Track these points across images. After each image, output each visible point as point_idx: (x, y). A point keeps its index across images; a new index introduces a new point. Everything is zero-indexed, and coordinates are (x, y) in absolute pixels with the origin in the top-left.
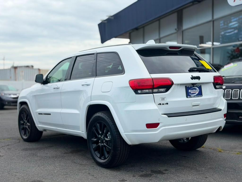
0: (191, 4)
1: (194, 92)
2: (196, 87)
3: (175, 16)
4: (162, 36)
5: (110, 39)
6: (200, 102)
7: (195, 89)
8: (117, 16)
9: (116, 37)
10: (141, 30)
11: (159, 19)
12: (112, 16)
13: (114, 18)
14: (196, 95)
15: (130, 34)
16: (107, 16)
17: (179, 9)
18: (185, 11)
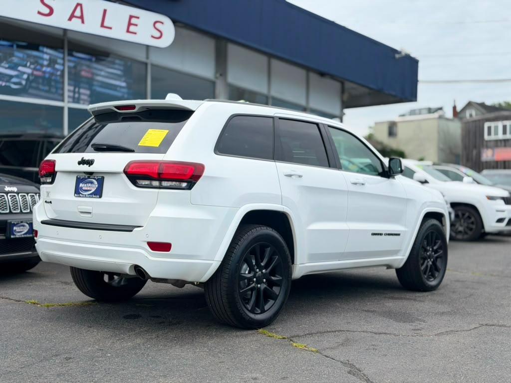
1: (89, 189)
2: (94, 179)
6: (91, 208)
7: (92, 183)
14: (91, 194)
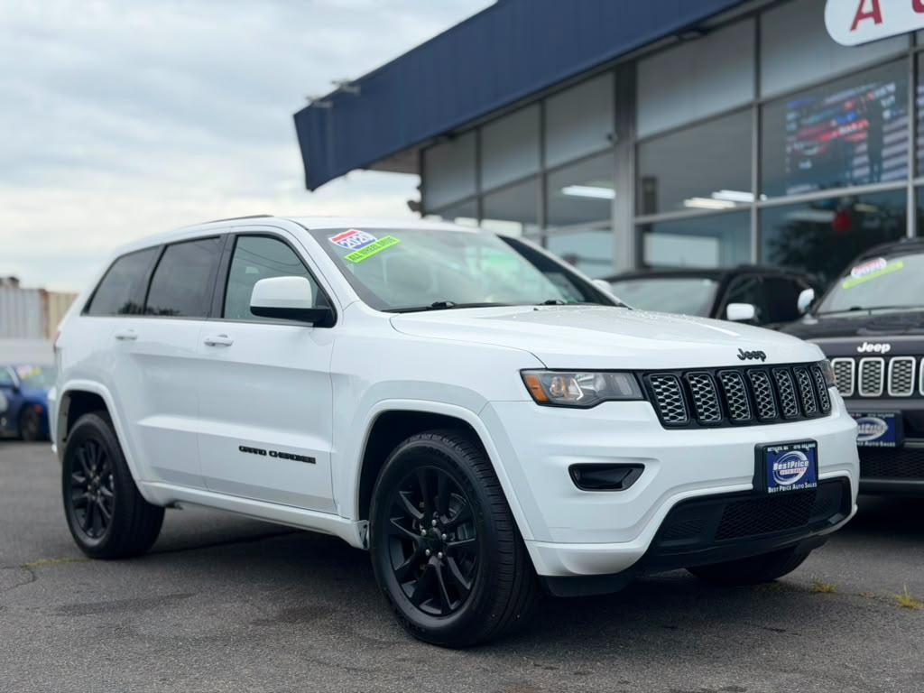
0: (673, 39)
3: (605, 86)
4: (552, 162)
5: (342, 172)
8: (374, 83)
9: (365, 166)
10: (469, 139)
11: (541, 98)
12: (352, 84)
13: (363, 91)
15: (422, 153)
16: (334, 83)
17: (621, 60)
18: (644, 68)
